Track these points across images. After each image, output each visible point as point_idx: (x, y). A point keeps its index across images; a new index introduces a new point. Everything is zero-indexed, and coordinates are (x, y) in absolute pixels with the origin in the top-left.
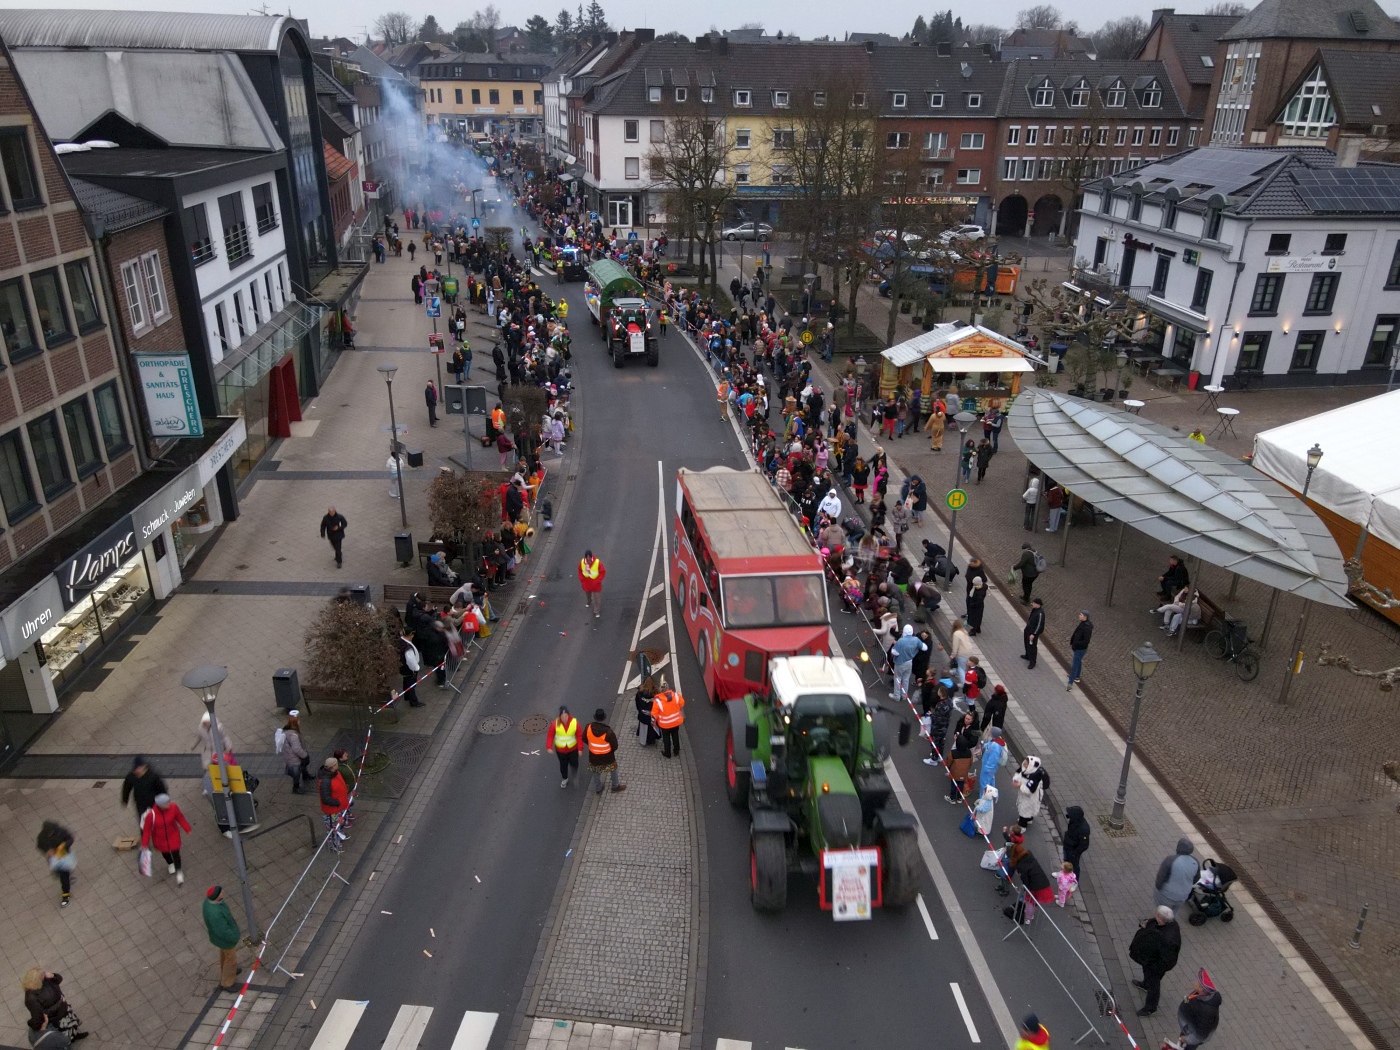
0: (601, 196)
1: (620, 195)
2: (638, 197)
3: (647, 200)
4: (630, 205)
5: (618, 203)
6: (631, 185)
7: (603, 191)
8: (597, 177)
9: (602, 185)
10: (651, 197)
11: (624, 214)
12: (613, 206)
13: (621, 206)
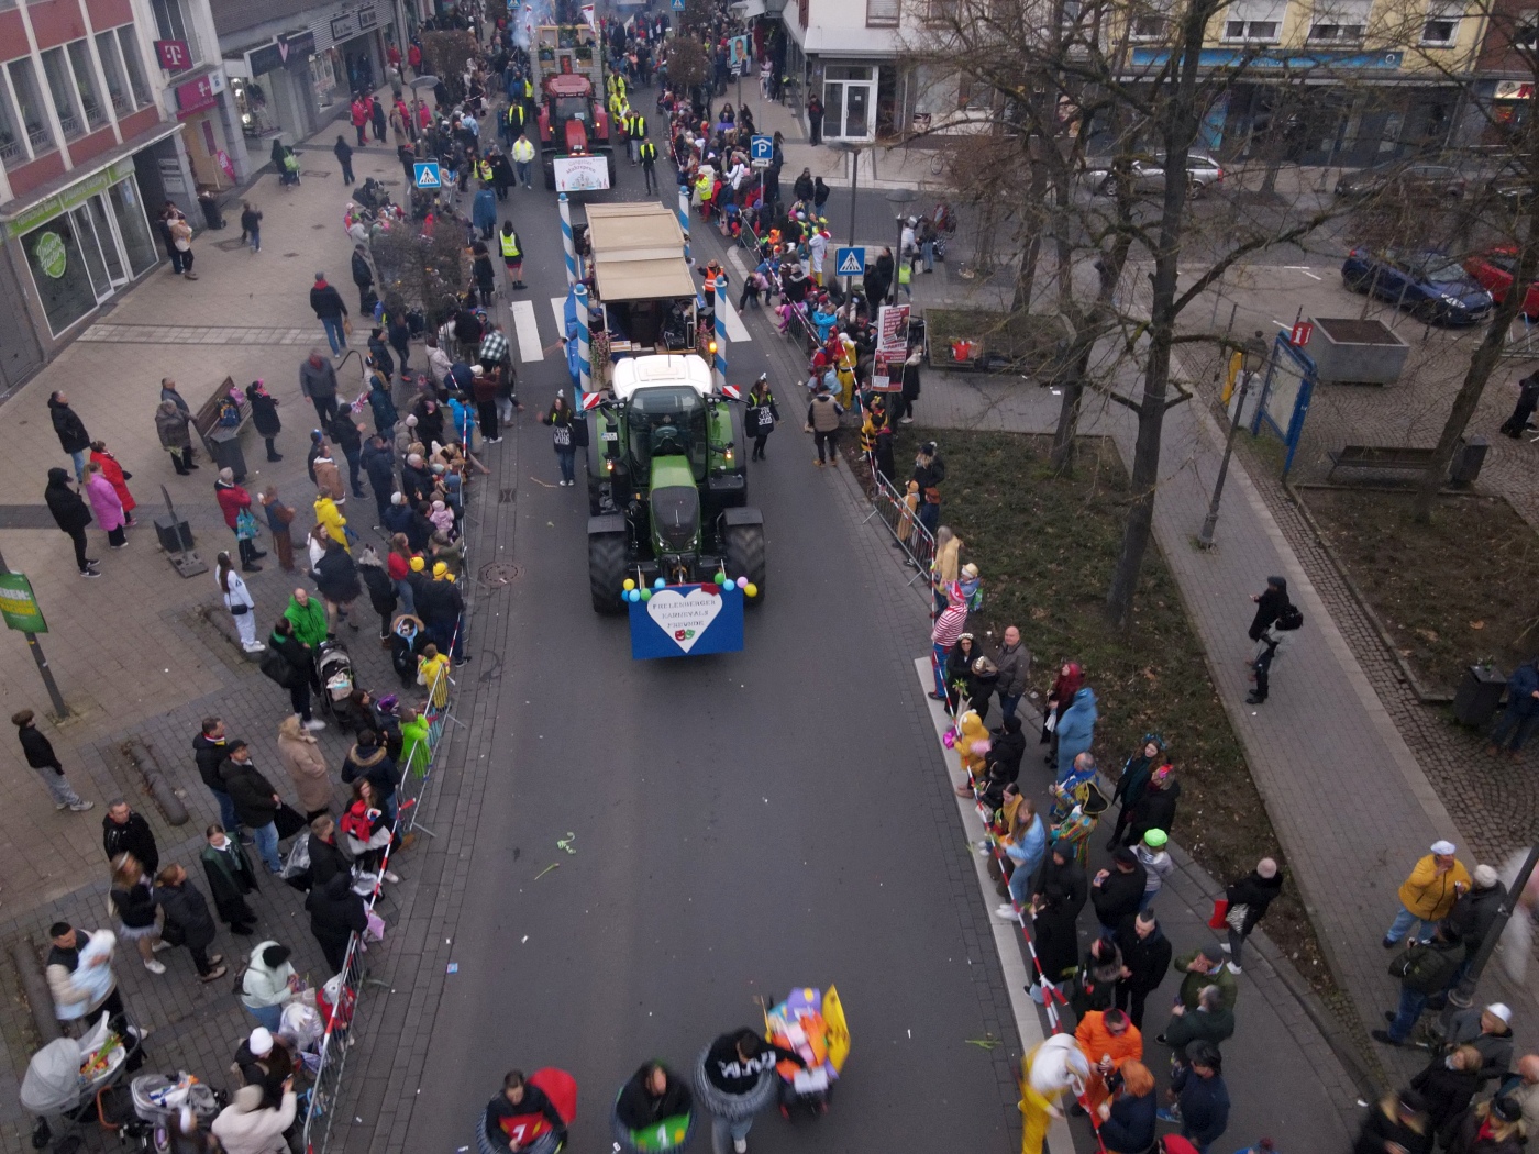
0: (809, 65)
1: (855, 66)
2: (893, 71)
3: (912, 76)
4: (873, 85)
5: (847, 84)
6: (881, 43)
7: (813, 55)
8: (804, 20)
9: (810, 42)
10: (921, 71)
11: (858, 110)
12: (834, 91)
13: (854, 91)
